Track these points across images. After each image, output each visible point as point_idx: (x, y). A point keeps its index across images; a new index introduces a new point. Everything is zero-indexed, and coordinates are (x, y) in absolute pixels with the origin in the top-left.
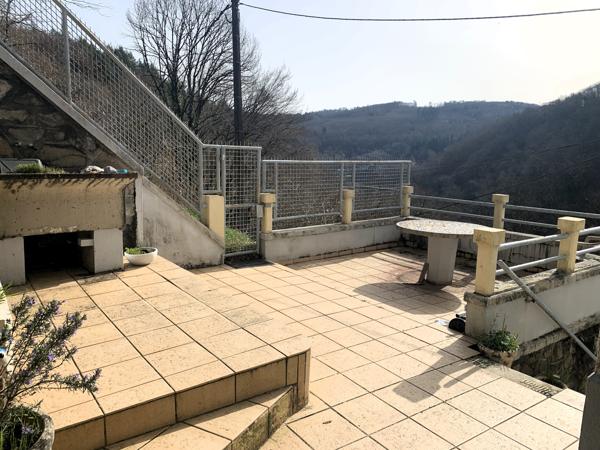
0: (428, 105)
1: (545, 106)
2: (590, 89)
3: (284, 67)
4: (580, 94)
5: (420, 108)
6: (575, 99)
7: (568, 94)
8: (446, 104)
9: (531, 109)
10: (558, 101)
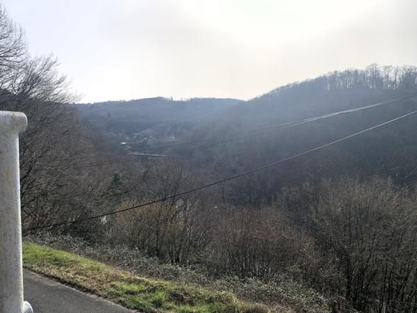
0: (180, 100)
1: (249, 102)
2: (273, 91)
3: (52, 54)
4: (268, 94)
5: (175, 101)
6: (265, 97)
7: (262, 94)
8: (191, 99)
9: (241, 103)
10: (256, 98)
